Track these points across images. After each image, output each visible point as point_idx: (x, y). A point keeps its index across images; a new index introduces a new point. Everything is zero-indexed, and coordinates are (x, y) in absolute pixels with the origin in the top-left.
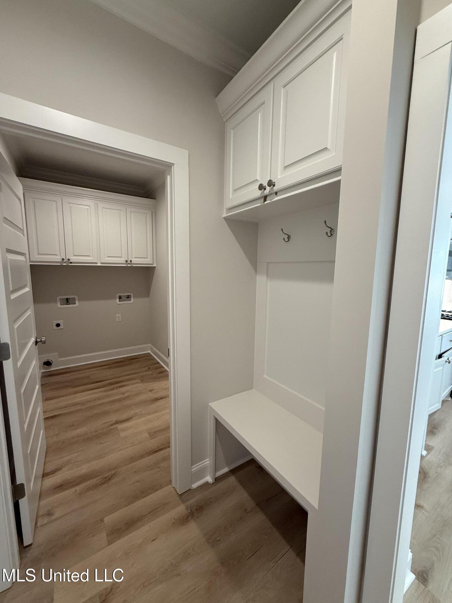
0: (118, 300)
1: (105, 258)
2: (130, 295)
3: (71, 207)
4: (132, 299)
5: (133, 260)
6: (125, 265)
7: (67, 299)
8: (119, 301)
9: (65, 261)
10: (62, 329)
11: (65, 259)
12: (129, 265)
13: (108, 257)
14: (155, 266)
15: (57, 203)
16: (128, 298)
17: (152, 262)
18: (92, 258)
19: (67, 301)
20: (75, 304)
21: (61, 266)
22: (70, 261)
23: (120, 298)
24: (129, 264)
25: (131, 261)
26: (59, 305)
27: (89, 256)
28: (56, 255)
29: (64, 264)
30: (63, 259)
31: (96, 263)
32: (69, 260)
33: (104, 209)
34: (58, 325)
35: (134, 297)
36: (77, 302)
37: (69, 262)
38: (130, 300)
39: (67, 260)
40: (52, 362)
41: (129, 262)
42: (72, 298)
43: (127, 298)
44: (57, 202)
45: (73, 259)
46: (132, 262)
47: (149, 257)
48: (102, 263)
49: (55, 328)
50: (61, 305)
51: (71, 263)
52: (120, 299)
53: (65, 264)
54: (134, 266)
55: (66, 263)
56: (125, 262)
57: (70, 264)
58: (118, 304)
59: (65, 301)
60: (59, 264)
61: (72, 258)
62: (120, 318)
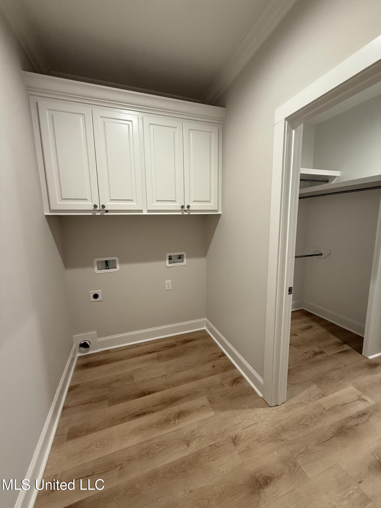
0: (167, 261)
1: (153, 203)
2: (183, 255)
3: (104, 123)
4: (185, 260)
5: (191, 204)
6: (180, 213)
7: (106, 262)
8: (169, 263)
9: (98, 208)
10: (101, 301)
11: (98, 205)
12: (186, 213)
13: (157, 201)
14: (220, 213)
15: (84, 117)
16: (180, 258)
17: (217, 207)
18: (136, 204)
19: (107, 265)
20: (116, 268)
21: (94, 217)
22: (106, 209)
23: (170, 258)
24: (185, 211)
25: (188, 207)
26: (96, 268)
27: (132, 200)
28: (86, 199)
29: (97, 214)
30: (95, 206)
31: (141, 211)
32: (103, 206)
33: (152, 127)
34: (96, 296)
35: (187, 258)
36: (118, 266)
37: (104, 210)
38: (182, 261)
39: (101, 208)
40: (89, 344)
41: (186, 209)
42: (112, 260)
43: (178, 258)
44: (85, 115)
45: (110, 206)
46: (191, 208)
47: (212, 201)
48: (149, 211)
49: (93, 299)
50: (98, 270)
51: (107, 211)
52: (170, 260)
53: (99, 214)
54: (191, 213)
55: (100, 211)
56: (181, 209)
57: (105, 214)
58: (167, 266)
59: (104, 264)
60: (91, 214)
61: (107, 203)
62: (170, 286)
